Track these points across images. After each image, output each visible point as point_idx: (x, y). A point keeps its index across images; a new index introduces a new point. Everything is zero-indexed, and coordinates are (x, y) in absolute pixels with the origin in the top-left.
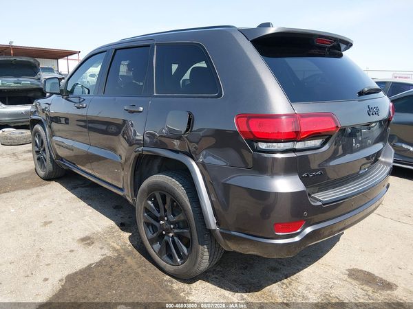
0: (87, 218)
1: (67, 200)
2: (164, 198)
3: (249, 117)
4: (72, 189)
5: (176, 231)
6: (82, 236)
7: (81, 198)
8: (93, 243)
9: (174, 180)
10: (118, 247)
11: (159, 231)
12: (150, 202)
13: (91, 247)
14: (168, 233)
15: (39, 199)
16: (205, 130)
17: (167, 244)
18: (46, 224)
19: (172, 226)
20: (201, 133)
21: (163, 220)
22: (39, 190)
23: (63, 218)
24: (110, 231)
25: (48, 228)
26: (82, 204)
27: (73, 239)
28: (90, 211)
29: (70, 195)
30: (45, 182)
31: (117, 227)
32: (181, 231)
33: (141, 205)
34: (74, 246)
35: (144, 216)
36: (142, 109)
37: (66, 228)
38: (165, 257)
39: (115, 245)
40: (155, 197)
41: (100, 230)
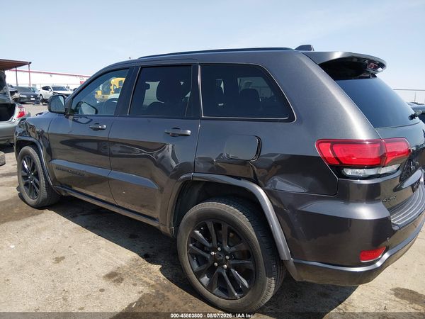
0: (103, 251)
1: (70, 231)
2: (218, 227)
3: (334, 143)
4: (72, 217)
5: (232, 262)
6: (107, 272)
7: (86, 227)
8: (122, 279)
9: (231, 207)
10: (153, 282)
11: (211, 262)
12: (197, 232)
13: (122, 284)
14: (221, 264)
15: (38, 231)
16: (277, 156)
17: (221, 276)
18: (58, 260)
19: (227, 257)
20: (273, 159)
21: (215, 250)
22: (34, 221)
23: (76, 253)
24: (135, 264)
25: (62, 264)
26: (91, 234)
27: (98, 276)
28: (102, 242)
29: (72, 225)
30: (36, 211)
31: (142, 259)
32: (241, 262)
33: (186, 235)
34: (103, 284)
35: (188, 247)
36: (189, 132)
37: (84, 264)
38: (216, 290)
39: (147, 280)
40: (205, 226)
41: (124, 263)
